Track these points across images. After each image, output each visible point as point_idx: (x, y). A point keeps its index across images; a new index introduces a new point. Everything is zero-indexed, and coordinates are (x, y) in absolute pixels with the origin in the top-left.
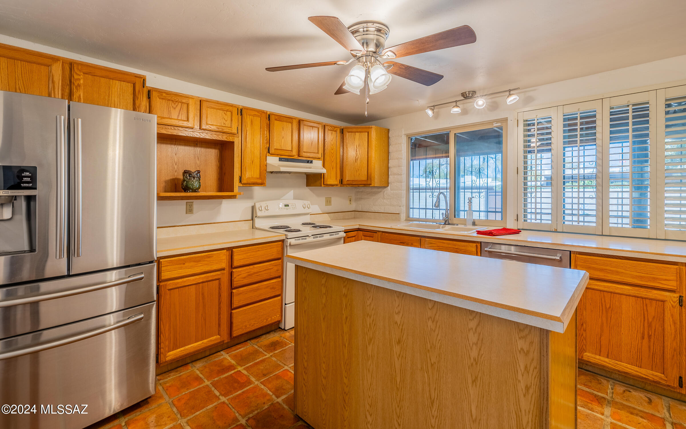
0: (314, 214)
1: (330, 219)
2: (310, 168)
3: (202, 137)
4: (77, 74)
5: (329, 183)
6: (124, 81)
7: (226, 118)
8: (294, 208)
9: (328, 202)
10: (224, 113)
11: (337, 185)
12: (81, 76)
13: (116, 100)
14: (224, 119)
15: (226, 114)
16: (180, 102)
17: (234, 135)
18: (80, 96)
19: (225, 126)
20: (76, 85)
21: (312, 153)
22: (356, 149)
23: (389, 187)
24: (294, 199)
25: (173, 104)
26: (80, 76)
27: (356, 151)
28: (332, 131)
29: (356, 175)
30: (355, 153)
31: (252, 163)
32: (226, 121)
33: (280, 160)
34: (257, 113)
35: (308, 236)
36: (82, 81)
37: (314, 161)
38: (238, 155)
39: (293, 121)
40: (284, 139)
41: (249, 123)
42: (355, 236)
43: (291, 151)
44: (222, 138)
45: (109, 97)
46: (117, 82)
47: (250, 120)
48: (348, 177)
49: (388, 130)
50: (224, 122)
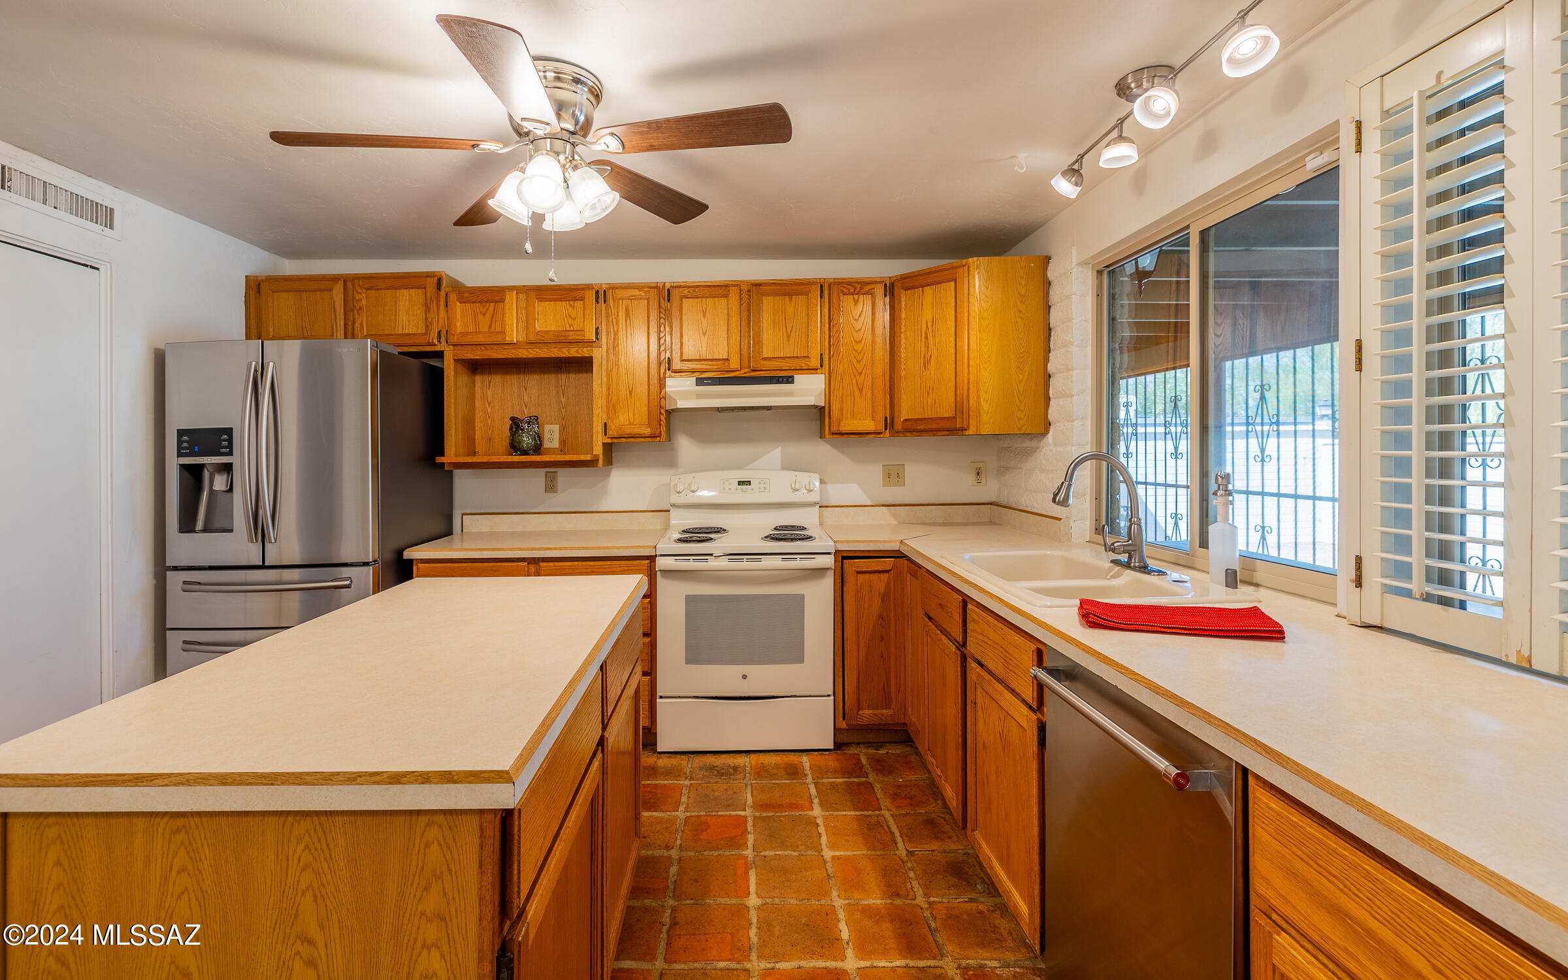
0: (842, 506)
1: (894, 522)
2: (791, 394)
3: (531, 356)
4: (358, 293)
5: (845, 427)
6: (413, 288)
7: (573, 313)
8: (765, 488)
9: (894, 476)
10: (570, 305)
11: (880, 433)
12: (364, 295)
13: (404, 319)
14: (570, 316)
15: (573, 307)
16: (492, 302)
17: (591, 344)
18: (362, 322)
19: (572, 329)
20: (358, 308)
21: (789, 358)
22: (926, 334)
23: (1050, 436)
24: (784, 468)
25: (481, 308)
26: (361, 294)
27: (927, 338)
28: (856, 297)
29: (925, 403)
30: (923, 343)
31: (631, 394)
32: (574, 319)
33: (700, 382)
34: (636, 292)
35: (711, 555)
36: (364, 302)
37: (797, 377)
38: (600, 381)
39: (729, 291)
40: (707, 335)
41: (622, 314)
42: (888, 571)
43: (727, 359)
44: (569, 353)
45: (396, 316)
46: (405, 290)
47: (624, 310)
48: (906, 412)
49: (1047, 259)
50: (571, 321)
